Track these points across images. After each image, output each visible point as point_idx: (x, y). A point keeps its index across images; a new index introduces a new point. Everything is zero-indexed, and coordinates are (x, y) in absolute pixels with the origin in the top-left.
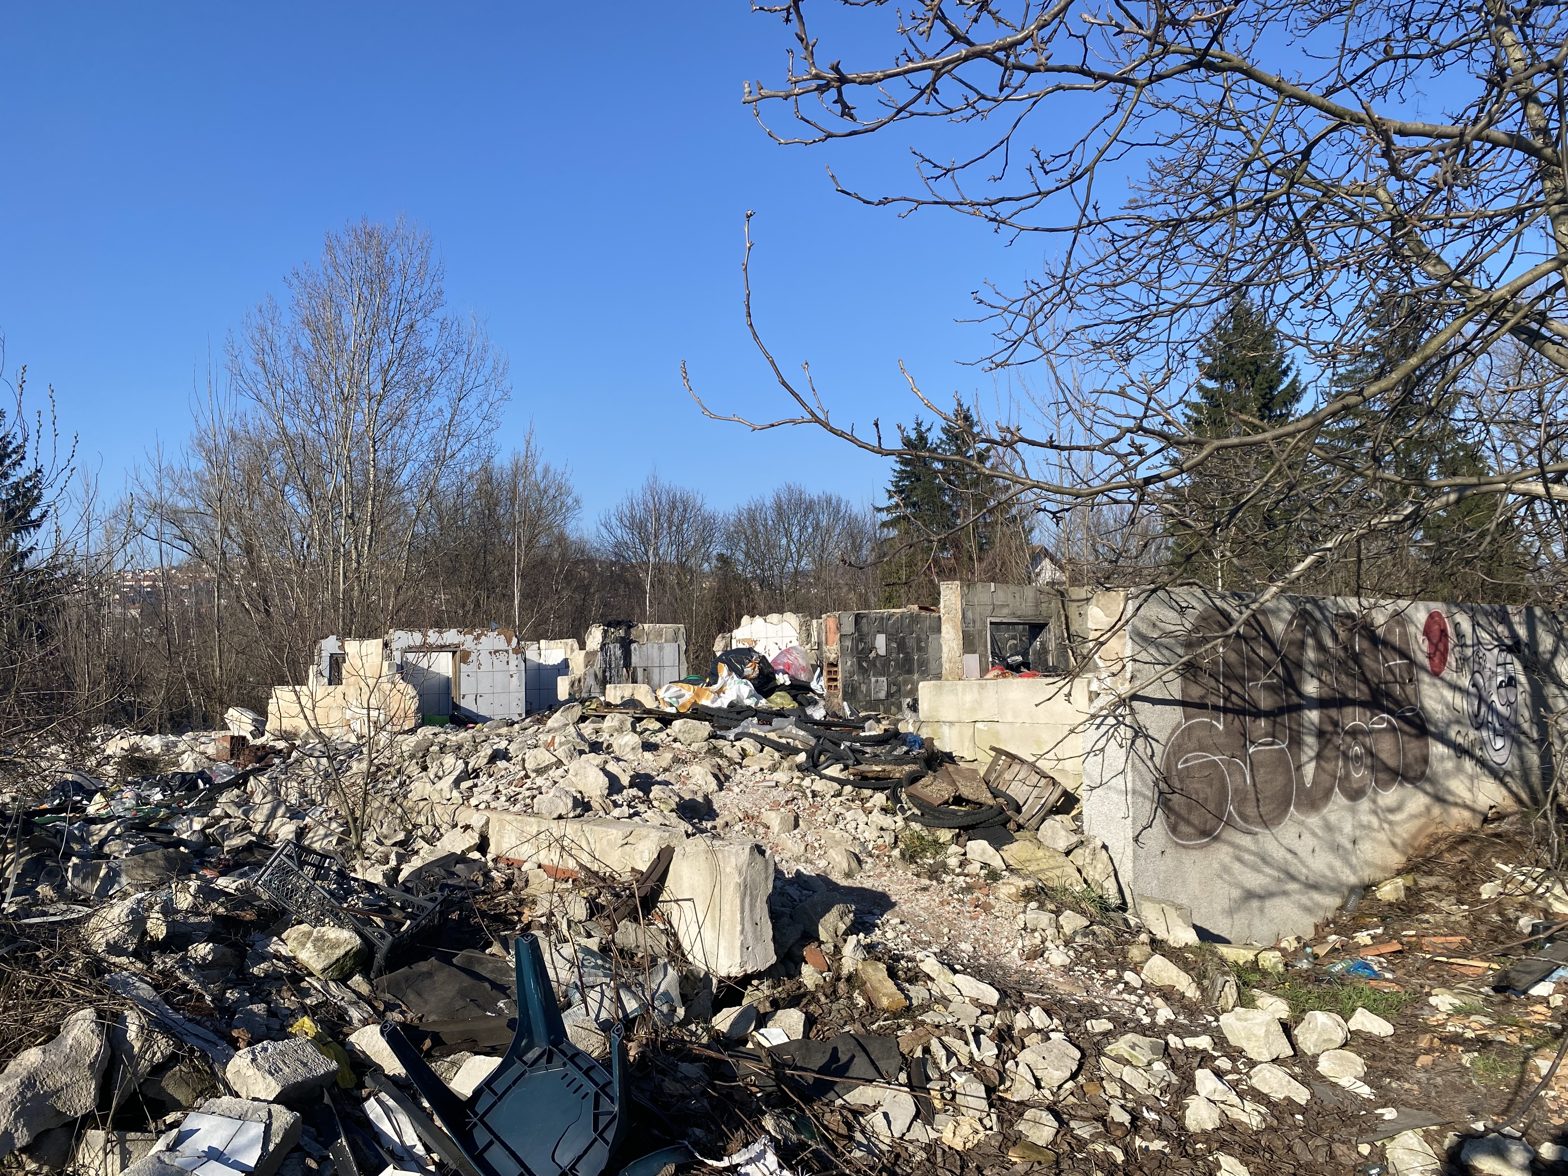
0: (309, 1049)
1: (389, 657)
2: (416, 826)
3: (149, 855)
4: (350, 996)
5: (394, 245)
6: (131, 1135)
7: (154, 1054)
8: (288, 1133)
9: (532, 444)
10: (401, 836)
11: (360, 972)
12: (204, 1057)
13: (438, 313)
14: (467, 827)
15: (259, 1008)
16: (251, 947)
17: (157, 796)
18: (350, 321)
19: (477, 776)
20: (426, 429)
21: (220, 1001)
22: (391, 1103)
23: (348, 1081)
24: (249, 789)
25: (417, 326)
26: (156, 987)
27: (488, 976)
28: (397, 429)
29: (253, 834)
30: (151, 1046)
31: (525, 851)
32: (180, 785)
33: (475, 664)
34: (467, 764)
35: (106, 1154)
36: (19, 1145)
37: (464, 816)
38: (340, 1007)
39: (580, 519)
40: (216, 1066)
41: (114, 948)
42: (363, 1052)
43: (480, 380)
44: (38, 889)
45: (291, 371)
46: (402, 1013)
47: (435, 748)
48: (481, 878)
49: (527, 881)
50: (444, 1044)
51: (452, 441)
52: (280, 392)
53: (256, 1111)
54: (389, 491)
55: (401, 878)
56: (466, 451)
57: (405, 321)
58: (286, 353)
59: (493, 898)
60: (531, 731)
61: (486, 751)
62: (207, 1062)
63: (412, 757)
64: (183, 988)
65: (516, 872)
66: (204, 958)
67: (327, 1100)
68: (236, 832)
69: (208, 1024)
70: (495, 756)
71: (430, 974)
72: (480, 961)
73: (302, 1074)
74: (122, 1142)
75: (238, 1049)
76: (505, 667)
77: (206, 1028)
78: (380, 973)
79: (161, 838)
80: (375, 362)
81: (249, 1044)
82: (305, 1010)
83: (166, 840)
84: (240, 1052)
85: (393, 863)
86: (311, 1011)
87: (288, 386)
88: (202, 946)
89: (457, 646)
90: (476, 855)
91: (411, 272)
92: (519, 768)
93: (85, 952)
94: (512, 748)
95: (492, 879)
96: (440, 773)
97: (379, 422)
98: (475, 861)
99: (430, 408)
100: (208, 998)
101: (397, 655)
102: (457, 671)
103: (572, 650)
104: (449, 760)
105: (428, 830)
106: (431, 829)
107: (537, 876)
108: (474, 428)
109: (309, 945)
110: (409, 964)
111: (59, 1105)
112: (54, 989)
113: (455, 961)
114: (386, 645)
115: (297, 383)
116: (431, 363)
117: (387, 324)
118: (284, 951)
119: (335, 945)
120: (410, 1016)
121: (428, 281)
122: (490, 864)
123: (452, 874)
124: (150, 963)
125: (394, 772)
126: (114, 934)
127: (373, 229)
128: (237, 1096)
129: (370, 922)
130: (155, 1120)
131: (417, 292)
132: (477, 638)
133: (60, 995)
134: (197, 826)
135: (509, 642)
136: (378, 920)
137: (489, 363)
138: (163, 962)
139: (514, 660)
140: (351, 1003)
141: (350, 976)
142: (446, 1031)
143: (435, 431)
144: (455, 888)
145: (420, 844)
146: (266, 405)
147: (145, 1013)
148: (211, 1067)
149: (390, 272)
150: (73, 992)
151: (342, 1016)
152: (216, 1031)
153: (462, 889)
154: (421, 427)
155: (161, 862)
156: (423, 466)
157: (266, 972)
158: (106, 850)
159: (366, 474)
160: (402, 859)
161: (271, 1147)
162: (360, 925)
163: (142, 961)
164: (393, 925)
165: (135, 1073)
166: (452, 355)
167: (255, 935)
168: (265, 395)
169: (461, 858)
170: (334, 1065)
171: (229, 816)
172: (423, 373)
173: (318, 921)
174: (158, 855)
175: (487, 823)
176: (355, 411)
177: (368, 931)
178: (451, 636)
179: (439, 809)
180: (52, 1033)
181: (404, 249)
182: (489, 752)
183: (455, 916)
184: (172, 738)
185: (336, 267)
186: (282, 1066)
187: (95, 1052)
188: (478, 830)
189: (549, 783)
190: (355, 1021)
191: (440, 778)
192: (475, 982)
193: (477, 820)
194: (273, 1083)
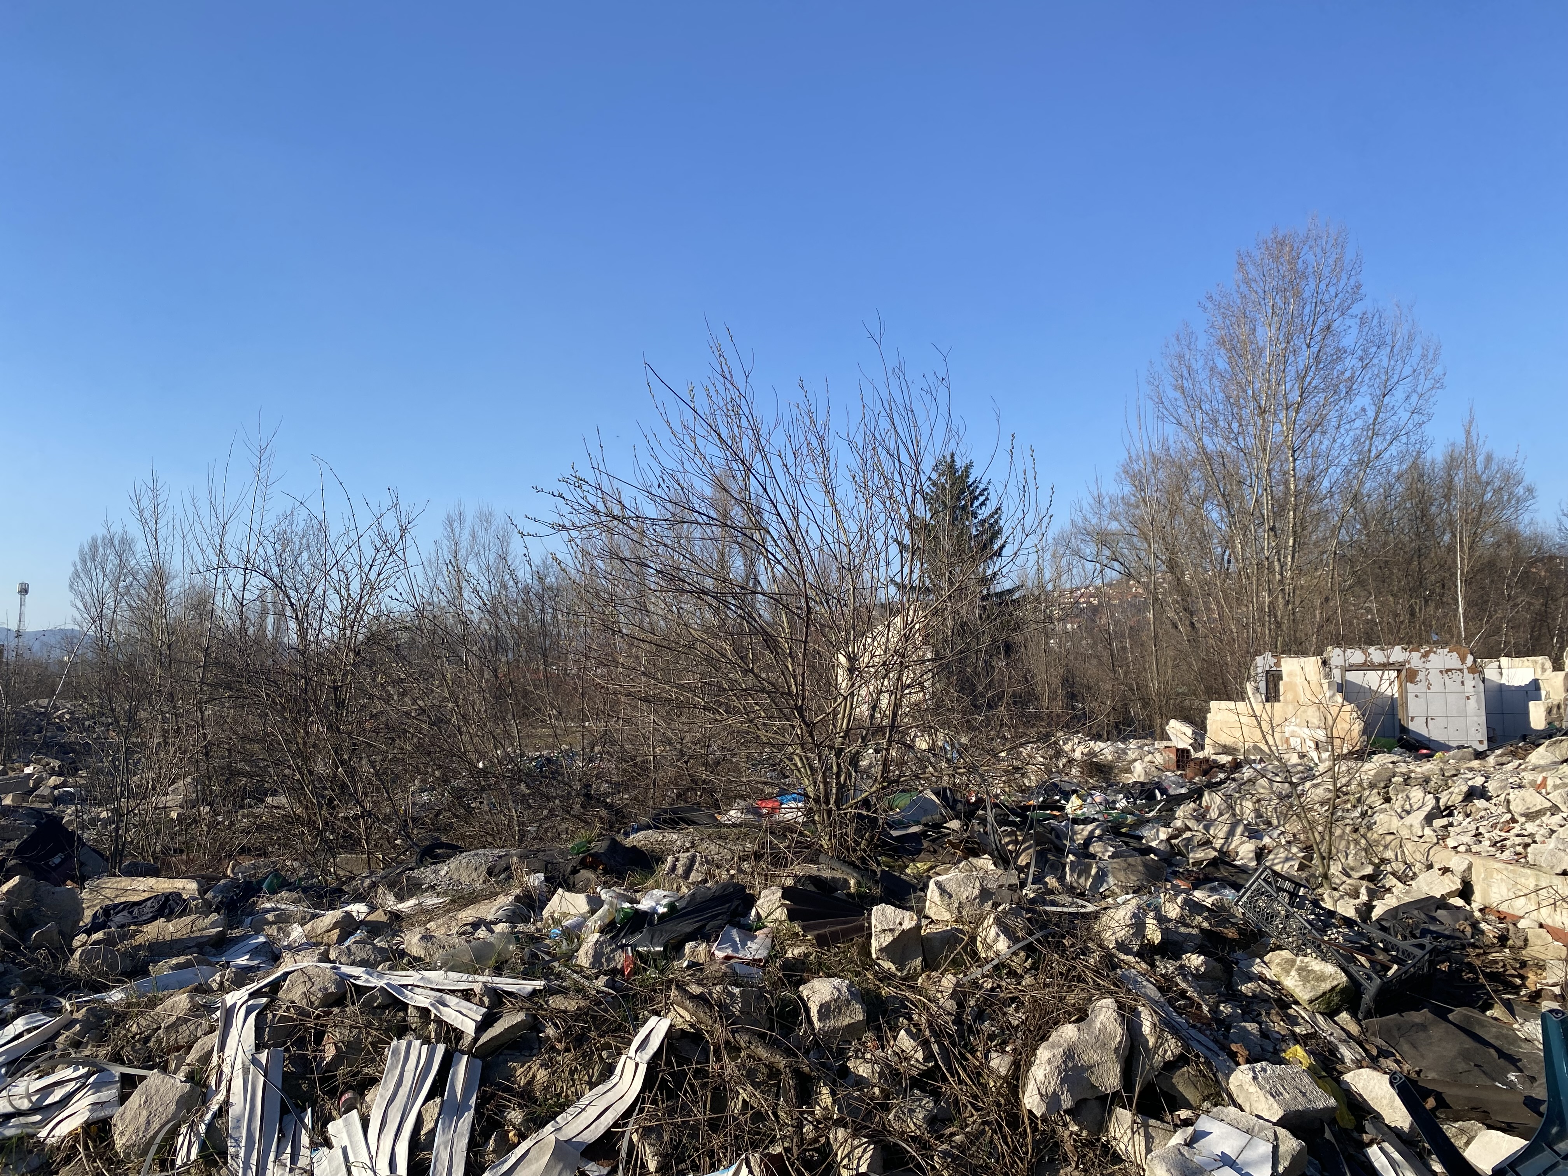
0: (1306, 1080)
1: (1328, 675)
2: (1383, 861)
3: (1130, 860)
4: (1338, 1032)
5: (1306, 248)
6: (1152, 1122)
7: (1166, 1051)
8: (1296, 1159)
9: (1473, 433)
10: (1369, 870)
11: (1347, 1010)
12: (1208, 1063)
13: (1357, 309)
14: (1445, 870)
15: (1252, 1027)
16: (1237, 963)
17: (1122, 803)
18: (1265, 334)
19: (1451, 814)
20: (1348, 431)
21: (1215, 1012)
22: (1396, 1156)
23: (1347, 1121)
24: (1204, 804)
25: (1335, 326)
26: (1160, 989)
27: (1492, 1041)
28: (1317, 436)
29: (1215, 849)
30: (1162, 1044)
31: (1519, 906)
32: (1141, 793)
33: (1424, 684)
34: (1438, 800)
35: (1134, 1133)
36: (1064, 1107)
37: (1440, 858)
38: (1330, 1042)
39: (1536, 511)
40: (1220, 1076)
41: (1122, 946)
42: (1360, 1095)
43: (1407, 371)
44: (1047, 879)
45: (1209, 392)
46: (1397, 1062)
47: (1398, 779)
48: (1469, 930)
49: (1526, 940)
50: (1448, 1106)
51: (1377, 441)
52: (1198, 414)
53: (1262, 1128)
54: (1310, 499)
55: (1376, 914)
56: (1393, 450)
57: (1321, 322)
58: (1203, 375)
59: (1486, 954)
60: (1510, 767)
61: (1459, 789)
62: (1212, 1070)
63: (1372, 786)
64: (1183, 994)
65: (1511, 927)
66: (1197, 969)
67: (1328, 1135)
68: (1200, 845)
69: (1208, 1032)
70: (1472, 794)
71: (1423, 1027)
72: (1482, 1024)
73: (1301, 1104)
74: (1146, 1126)
75: (1238, 1064)
76: (1460, 688)
77: (1205, 1035)
78: (1369, 1015)
79: (1134, 843)
80: (1291, 371)
81: (1248, 1062)
82: (1296, 1039)
83: (1137, 845)
84: (1242, 1067)
85: (1364, 897)
86: (1303, 1040)
87: (1206, 407)
88: (1195, 956)
89: (1402, 664)
90: (1458, 902)
91: (1326, 271)
92: (1502, 809)
93: (1100, 946)
94: (1491, 787)
95: (1482, 932)
96: (1407, 807)
97: (1298, 431)
98: (1458, 908)
99: (1351, 409)
100: (1205, 1009)
101: (1337, 673)
102: (1403, 691)
103: (1544, 670)
104: (1416, 794)
105: (1400, 867)
106: (1403, 867)
107: (1539, 936)
108: (1402, 423)
109: (1293, 973)
110: (1400, 1013)
111: (1093, 1079)
112: (1079, 976)
113: (1450, 1016)
114: (1324, 663)
115: (1214, 403)
116: (1351, 362)
117: (1303, 330)
118: (1269, 974)
119: (1321, 978)
120: (1406, 1067)
121: (1344, 276)
122: (1477, 914)
123: (1434, 920)
124: (1153, 965)
125: (1354, 801)
126: (1121, 934)
127: (1285, 237)
128: (1242, 1110)
129: (1354, 961)
130: (1171, 1113)
131: (1332, 290)
132: (1426, 655)
133: (1084, 981)
134: (1163, 836)
135: (1463, 660)
136: (1362, 959)
137: (1417, 351)
138: (1164, 967)
139: (1470, 681)
140: (1340, 1040)
141: (1337, 1012)
142: (1449, 1092)
143: (1358, 432)
144: (1437, 936)
145: (1390, 881)
146: (1186, 428)
147: (1156, 1012)
148: (1214, 1075)
149: (1303, 276)
150: (1094, 981)
151: (1333, 1051)
152: (1216, 1041)
153: (1447, 937)
154: (1342, 430)
155: (1141, 868)
156: (1347, 471)
157: (1253, 991)
158: (1091, 850)
159: (1286, 483)
160: (1373, 895)
161: (1281, 1169)
162: (1345, 963)
163: (1146, 963)
164: (1378, 967)
165: (1151, 1065)
166: (1374, 349)
167: (1239, 954)
168: (1185, 419)
169: (1442, 903)
170: (1332, 1102)
171: (1190, 829)
172: (1343, 373)
173: (1299, 950)
174: (1137, 860)
175: (1470, 867)
176: (1274, 422)
177: (1353, 968)
178: (1397, 654)
179: (1409, 847)
180: (1081, 1016)
181: (1318, 250)
182: (1465, 789)
183: (1444, 967)
184: (1121, 745)
185: (1247, 281)
186: (1282, 1090)
187: (1118, 1039)
188: (1459, 874)
189: (1543, 831)
190: (1347, 1061)
191: (1408, 813)
192: (1478, 1045)
193: (1458, 863)
194: (1275, 1105)
